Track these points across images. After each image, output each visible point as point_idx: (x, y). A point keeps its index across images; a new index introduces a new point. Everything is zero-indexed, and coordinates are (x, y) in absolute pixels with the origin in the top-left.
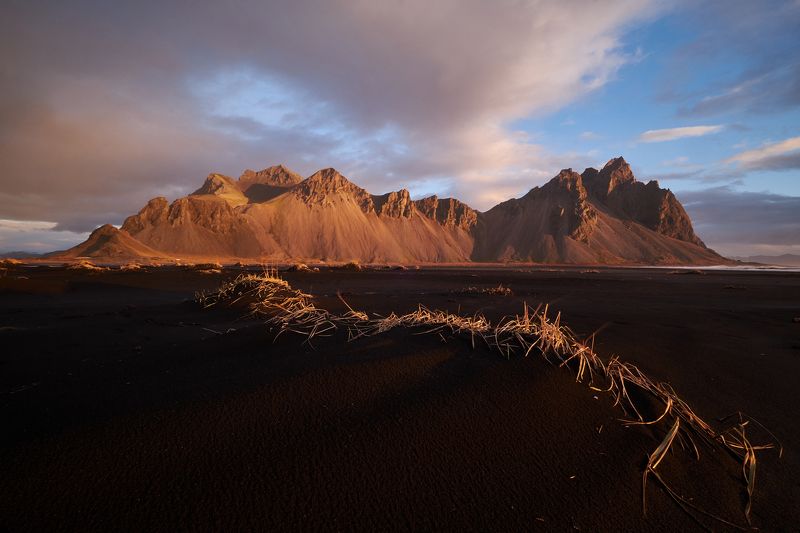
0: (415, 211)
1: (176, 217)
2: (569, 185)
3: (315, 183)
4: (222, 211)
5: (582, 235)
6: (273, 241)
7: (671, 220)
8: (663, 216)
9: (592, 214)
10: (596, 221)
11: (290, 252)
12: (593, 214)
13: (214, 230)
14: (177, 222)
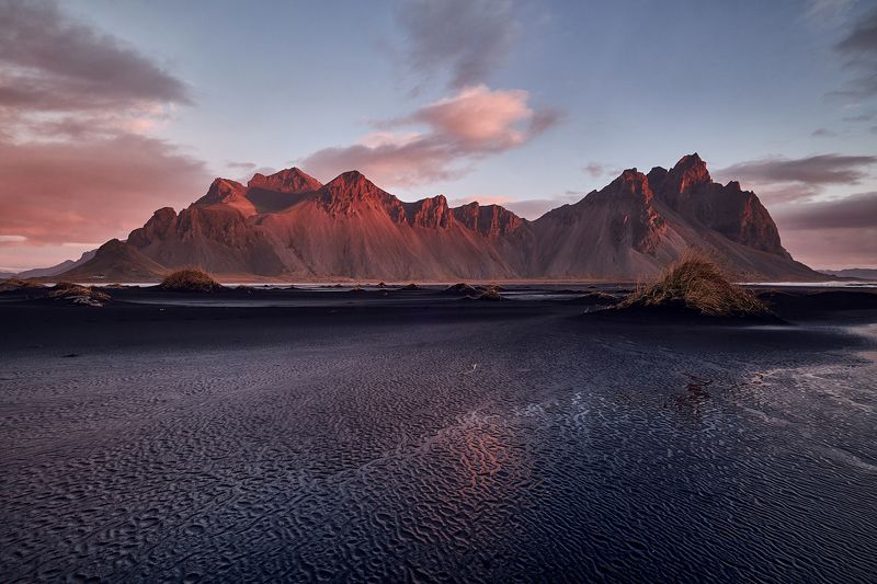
0: (453, 220)
1: (186, 230)
2: (633, 188)
3: (338, 189)
4: (236, 223)
5: (648, 247)
6: (293, 256)
7: (754, 229)
8: (744, 223)
9: (660, 222)
10: (665, 230)
11: (314, 269)
12: (662, 223)
13: (229, 243)
14: (187, 235)
